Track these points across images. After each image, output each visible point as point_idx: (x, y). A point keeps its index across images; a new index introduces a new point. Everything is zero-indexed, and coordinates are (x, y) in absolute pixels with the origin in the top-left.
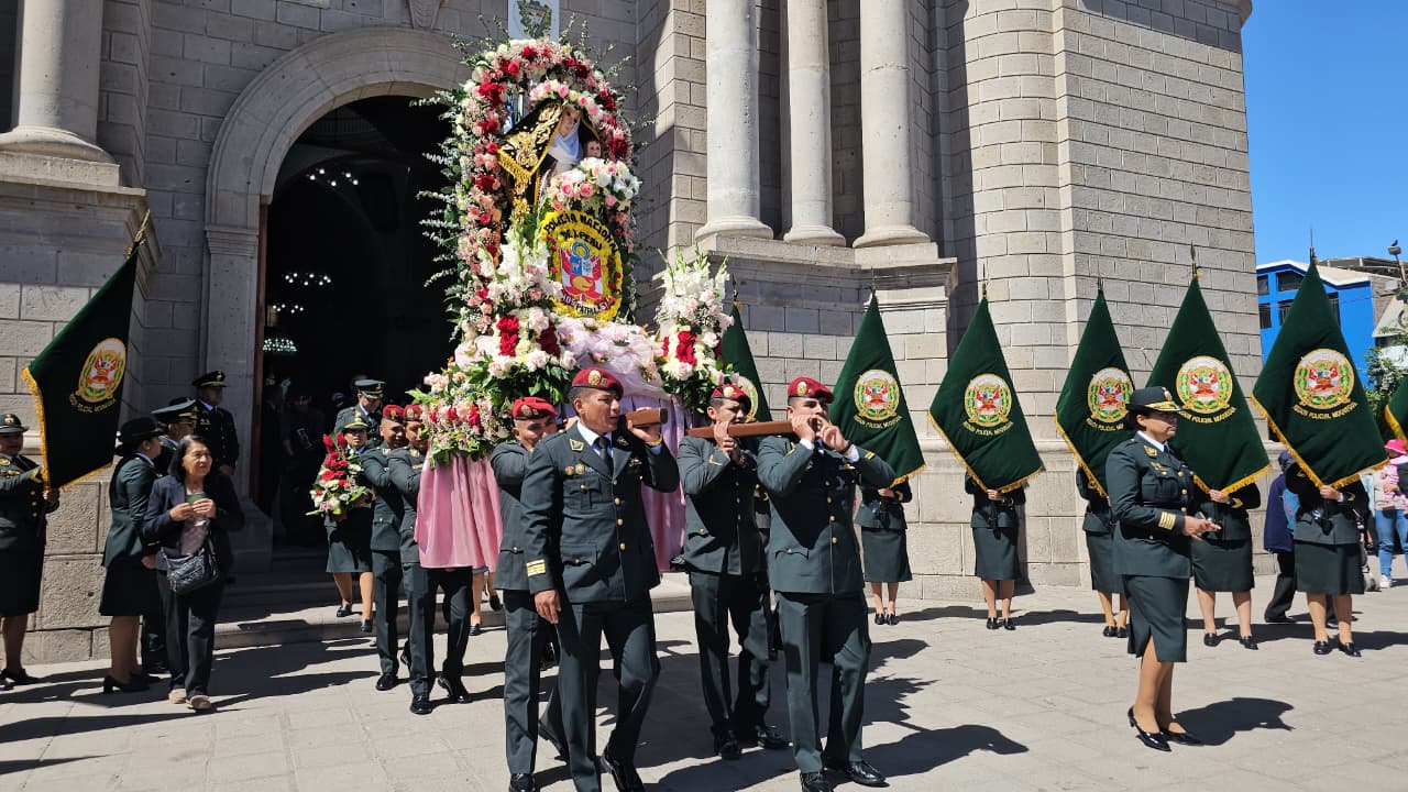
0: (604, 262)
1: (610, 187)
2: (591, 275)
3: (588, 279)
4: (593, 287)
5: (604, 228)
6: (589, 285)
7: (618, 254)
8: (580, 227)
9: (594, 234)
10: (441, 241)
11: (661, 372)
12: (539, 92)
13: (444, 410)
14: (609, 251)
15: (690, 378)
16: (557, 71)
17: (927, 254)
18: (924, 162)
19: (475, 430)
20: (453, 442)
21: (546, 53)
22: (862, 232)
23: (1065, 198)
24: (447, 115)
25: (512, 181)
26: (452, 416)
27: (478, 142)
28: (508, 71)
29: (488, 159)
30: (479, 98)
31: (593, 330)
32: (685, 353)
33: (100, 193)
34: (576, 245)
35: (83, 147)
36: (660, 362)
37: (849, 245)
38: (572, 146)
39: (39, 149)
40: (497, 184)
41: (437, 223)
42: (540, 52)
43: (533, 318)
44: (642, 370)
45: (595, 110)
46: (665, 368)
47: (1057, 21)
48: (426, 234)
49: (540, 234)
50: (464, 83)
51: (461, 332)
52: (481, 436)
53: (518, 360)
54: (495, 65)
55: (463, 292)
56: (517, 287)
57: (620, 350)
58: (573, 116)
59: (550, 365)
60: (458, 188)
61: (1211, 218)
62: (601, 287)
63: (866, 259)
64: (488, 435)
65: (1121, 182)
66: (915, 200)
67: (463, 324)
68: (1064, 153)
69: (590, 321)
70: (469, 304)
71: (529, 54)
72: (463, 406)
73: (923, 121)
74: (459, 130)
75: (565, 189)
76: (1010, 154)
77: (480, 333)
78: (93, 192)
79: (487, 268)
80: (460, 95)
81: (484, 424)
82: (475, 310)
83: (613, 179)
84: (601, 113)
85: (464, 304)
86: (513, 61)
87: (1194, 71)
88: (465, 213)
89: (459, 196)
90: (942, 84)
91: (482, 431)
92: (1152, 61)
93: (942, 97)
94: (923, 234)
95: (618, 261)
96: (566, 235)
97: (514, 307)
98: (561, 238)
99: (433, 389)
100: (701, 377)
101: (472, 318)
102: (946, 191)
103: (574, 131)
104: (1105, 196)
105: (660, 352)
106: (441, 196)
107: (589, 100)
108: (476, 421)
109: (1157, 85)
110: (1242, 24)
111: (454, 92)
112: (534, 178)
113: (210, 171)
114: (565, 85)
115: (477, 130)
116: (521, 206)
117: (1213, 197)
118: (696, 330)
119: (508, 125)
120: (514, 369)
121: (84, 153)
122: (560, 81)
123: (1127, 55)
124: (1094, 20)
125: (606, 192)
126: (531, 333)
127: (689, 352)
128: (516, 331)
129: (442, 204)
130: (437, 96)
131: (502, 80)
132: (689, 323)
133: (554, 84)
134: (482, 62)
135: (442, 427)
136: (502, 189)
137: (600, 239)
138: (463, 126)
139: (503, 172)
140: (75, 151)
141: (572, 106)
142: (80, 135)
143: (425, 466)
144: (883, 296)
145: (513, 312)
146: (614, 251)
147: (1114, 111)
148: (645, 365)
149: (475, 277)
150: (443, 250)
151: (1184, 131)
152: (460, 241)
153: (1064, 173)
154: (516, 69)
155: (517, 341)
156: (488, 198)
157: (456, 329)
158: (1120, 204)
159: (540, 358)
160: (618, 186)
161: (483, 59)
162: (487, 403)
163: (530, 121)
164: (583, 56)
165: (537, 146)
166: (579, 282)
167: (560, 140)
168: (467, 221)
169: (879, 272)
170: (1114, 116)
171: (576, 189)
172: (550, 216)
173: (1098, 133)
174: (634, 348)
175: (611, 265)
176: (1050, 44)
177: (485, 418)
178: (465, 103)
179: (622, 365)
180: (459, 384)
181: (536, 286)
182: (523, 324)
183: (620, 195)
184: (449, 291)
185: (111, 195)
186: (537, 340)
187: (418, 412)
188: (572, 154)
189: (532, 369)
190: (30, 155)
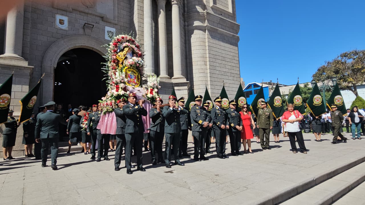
0: (137, 76)
1: (138, 62)
2: (134, 79)
3: (133, 79)
4: (134, 81)
5: (137, 70)
6: (134, 80)
7: (139, 75)
8: (132, 70)
9: (135, 71)
10: (105, 72)
11: (147, 96)
12: (124, 45)
13: (105, 103)
14: (137, 74)
15: (152, 97)
16: (128, 41)
17: (184, 80)
18: (184, 63)
19: (111, 106)
20: (107, 109)
21: (126, 38)
22: (173, 76)
23: (208, 71)
24: (107, 49)
25: (119, 61)
26: (107, 104)
27: (113, 54)
28: (119, 41)
29: (115, 57)
30: (113, 46)
31: (134, 88)
32: (151, 93)
33: (24, 67)
34: (131, 73)
35: (19, 58)
36: (146, 94)
37: (171, 79)
38: (131, 55)
39: (11, 58)
40: (116, 61)
41: (105, 69)
42: (125, 37)
43: (122, 85)
44: (143, 96)
45: (135, 48)
46: (148, 96)
47: (207, 40)
48: (102, 71)
49: (124, 71)
50: (110, 43)
51: (109, 89)
52: (112, 108)
53: (119, 93)
54: (116, 40)
55: (109, 82)
56: (119, 80)
57: (139, 92)
58: (131, 49)
59: (125, 94)
60: (109, 62)
61: (233, 75)
62: (136, 81)
63: (173, 81)
64: (114, 107)
65: (218, 69)
66: (183, 70)
67: (109, 87)
68: (208, 63)
69: (133, 87)
70: (111, 84)
71: (123, 38)
72: (109, 102)
73: (184, 56)
74: (109, 52)
75: (129, 62)
76: (199, 63)
77: (112, 89)
78: (23, 67)
79: (114, 77)
80: (109, 45)
81: (113, 106)
82: (111, 85)
83: (138, 61)
84: (136, 49)
85: (109, 84)
86: (120, 39)
87: (229, 50)
88: (110, 67)
89: (109, 64)
90: (187, 50)
91: (113, 107)
92: (223, 48)
93: (187, 52)
94: (184, 77)
95: (139, 76)
96: (129, 71)
97: (118, 83)
98: (128, 72)
99: (103, 100)
100: (154, 97)
101: (111, 86)
102: (188, 69)
103: (131, 52)
104: (215, 71)
105: (147, 93)
106: (105, 64)
107: (134, 46)
108: (111, 105)
109: (223, 52)
110: (238, 42)
111: (108, 44)
112: (123, 60)
113: (43, 62)
114: (129, 44)
115: (113, 52)
116: (121, 66)
117: (233, 71)
118: (153, 88)
119: (119, 51)
120: (118, 94)
121: (20, 59)
122: (129, 43)
123: (219, 47)
124: (213, 40)
125: (137, 63)
126: (122, 88)
127: (152, 92)
128: (119, 88)
129: (106, 65)
130: (105, 45)
131: (117, 43)
132: (152, 87)
133: (127, 43)
134: (113, 39)
135: (105, 107)
136: (117, 63)
137: (136, 72)
138: (110, 51)
139: (117, 59)
140: (18, 59)
141: (131, 48)
142: (19, 56)
143: (102, 115)
144: (176, 88)
145: (118, 84)
146: (138, 74)
147: (216, 56)
148: (144, 95)
149: (112, 79)
150: (106, 74)
151: (228, 60)
152: (109, 72)
153: (208, 67)
154: (120, 40)
155: (119, 89)
156: (114, 64)
157: (108, 88)
158: (217, 72)
159: (123, 92)
160: (139, 62)
161: (114, 38)
162: (114, 101)
163: (122, 50)
164: (133, 38)
165: (124, 55)
166: (132, 80)
167: (128, 54)
168: (110, 69)
169: (176, 83)
170: (216, 57)
171: (131, 63)
172: (126, 68)
173: (214, 60)
174: (142, 92)
175: (138, 77)
176: (205, 44)
177: (113, 104)
178: (110, 46)
179: (139, 94)
180: (108, 98)
181: (123, 79)
182: (120, 86)
183: (139, 64)
184: (106, 81)
185: (27, 67)
186: (123, 89)
187: (100, 104)
188: (131, 56)
189: (122, 94)
190: (9, 59)
